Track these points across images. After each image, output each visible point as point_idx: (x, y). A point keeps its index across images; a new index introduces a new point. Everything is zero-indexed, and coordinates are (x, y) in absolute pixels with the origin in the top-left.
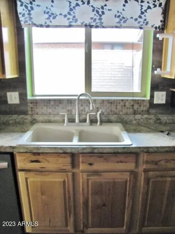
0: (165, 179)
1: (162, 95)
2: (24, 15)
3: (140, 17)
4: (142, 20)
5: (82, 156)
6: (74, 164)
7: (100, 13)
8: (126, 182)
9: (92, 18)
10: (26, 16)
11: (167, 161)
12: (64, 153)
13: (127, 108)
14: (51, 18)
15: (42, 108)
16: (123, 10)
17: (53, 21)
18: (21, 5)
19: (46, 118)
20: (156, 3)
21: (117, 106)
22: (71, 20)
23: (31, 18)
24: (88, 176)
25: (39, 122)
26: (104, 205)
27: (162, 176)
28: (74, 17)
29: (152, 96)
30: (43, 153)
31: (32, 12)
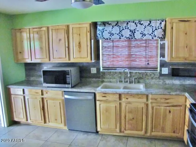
0: (161, 107)
1: (166, 70)
2: (99, 35)
3: (152, 33)
4: (153, 35)
5: (124, 95)
6: (120, 98)
7: (134, 32)
8: (143, 108)
9: (129, 35)
10: (101, 35)
11: (161, 99)
12: (116, 93)
13: (148, 76)
14: (112, 35)
15: (107, 76)
16: (144, 31)
17: (112, 36)
18: (99, 31)
19: (109, 80)
20: (159, 27)
21: (143, 75)
22: (120, 36)
23: (103, 36)
24: (126, 104)
25: (105, 82)
26: (133, 119)
27: (159, 106)
28: (122, 34)
29: (161, 70)
30: (107, 93)
31: (103, 33)
